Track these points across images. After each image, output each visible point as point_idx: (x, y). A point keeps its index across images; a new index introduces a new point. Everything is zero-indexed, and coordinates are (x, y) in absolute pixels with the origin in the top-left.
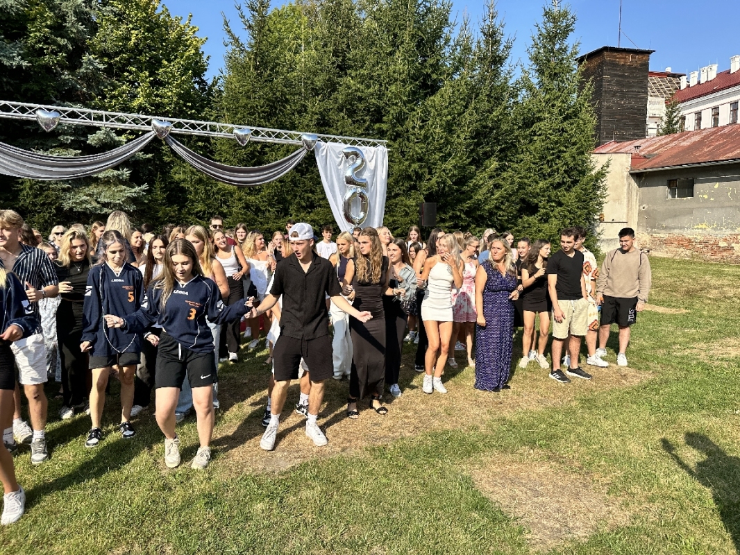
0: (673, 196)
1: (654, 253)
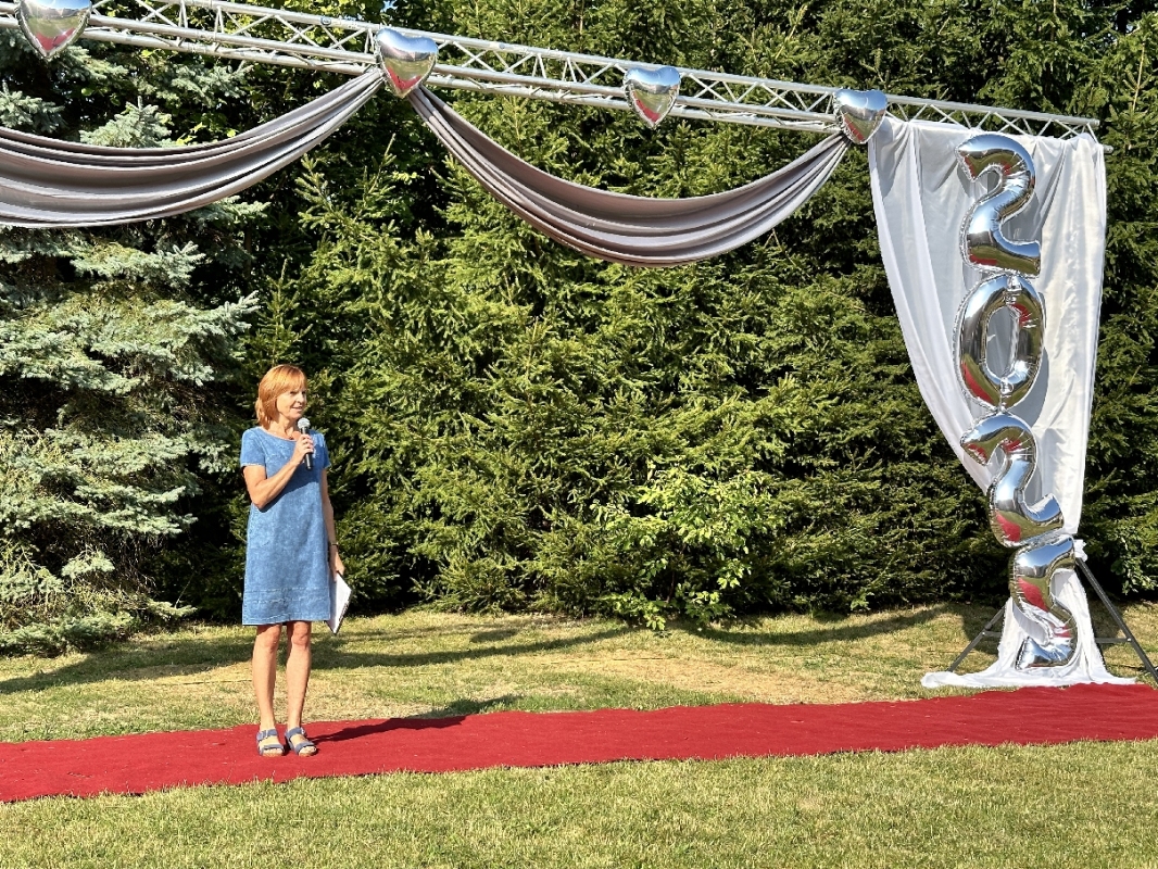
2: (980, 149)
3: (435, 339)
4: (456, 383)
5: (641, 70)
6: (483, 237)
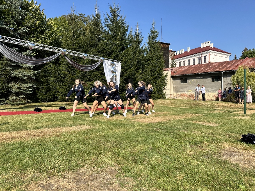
0: (182, 83)
1: (177, 98)
2: (112, 63)
3: (59, 75)
4: (61, 79)
5: (84, 54)
6: (64, 65)
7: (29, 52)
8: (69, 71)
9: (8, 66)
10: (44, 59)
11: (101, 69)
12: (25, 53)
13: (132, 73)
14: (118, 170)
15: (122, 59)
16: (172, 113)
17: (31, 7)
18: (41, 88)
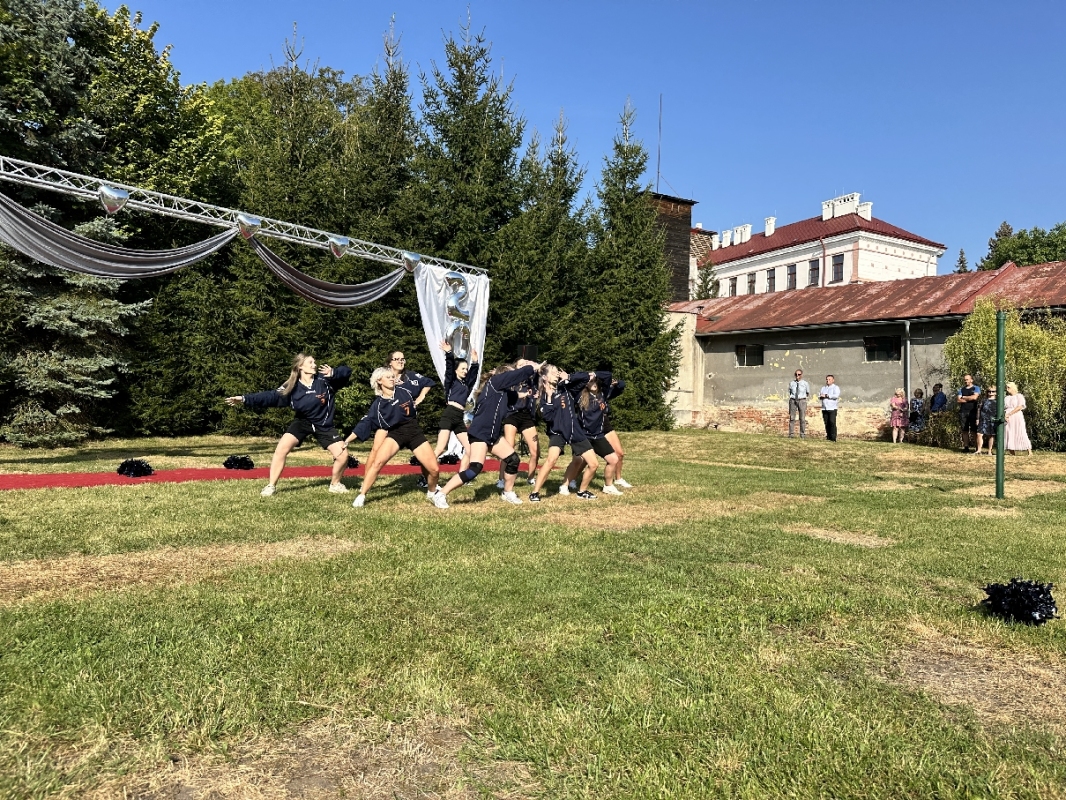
0: (741, 363)
1: (723, 428)
2: (450, 277)
3: (226, 322)
4: (234, 342)
5: (336, 238)
6: (248, 283)
7: (103, 226)
8: (268, 307)
9: (14, 280)
10: (168, 253)
11: (407, 299)
12: (86, 227)
13: (537, 320)
14: (470, 729)
15: (496, 260)
16: (699, 489)
17: (115, 38)
18: (150, 377)
